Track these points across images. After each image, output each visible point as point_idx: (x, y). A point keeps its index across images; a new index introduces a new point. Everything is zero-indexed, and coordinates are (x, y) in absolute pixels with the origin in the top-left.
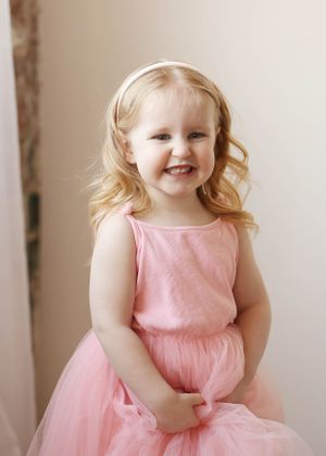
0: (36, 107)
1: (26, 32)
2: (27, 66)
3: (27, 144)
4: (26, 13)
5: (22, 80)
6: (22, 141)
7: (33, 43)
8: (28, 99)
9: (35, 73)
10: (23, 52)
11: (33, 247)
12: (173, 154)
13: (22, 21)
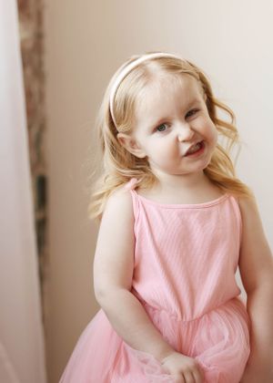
0: (42, 96)
1: (32, 26)
2: (33, 58)
3: (35, 130)
4: (32, 9)
5: (29, 71)
6: (29, 127)
7: (39, 37)
8: (35, 88)
9: (41, 64)
10: (30, 45)
11: (41, 226)
12: (180, 139)
13: (29, 16)
